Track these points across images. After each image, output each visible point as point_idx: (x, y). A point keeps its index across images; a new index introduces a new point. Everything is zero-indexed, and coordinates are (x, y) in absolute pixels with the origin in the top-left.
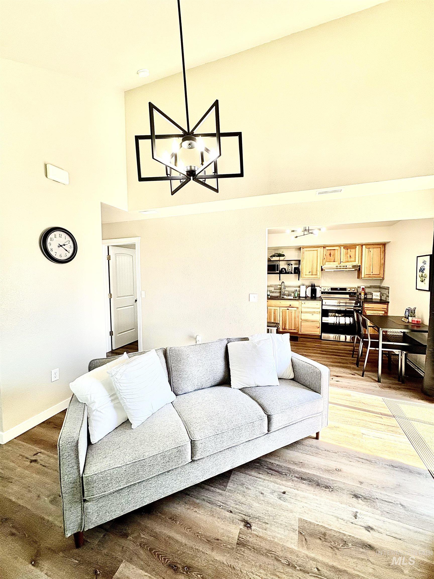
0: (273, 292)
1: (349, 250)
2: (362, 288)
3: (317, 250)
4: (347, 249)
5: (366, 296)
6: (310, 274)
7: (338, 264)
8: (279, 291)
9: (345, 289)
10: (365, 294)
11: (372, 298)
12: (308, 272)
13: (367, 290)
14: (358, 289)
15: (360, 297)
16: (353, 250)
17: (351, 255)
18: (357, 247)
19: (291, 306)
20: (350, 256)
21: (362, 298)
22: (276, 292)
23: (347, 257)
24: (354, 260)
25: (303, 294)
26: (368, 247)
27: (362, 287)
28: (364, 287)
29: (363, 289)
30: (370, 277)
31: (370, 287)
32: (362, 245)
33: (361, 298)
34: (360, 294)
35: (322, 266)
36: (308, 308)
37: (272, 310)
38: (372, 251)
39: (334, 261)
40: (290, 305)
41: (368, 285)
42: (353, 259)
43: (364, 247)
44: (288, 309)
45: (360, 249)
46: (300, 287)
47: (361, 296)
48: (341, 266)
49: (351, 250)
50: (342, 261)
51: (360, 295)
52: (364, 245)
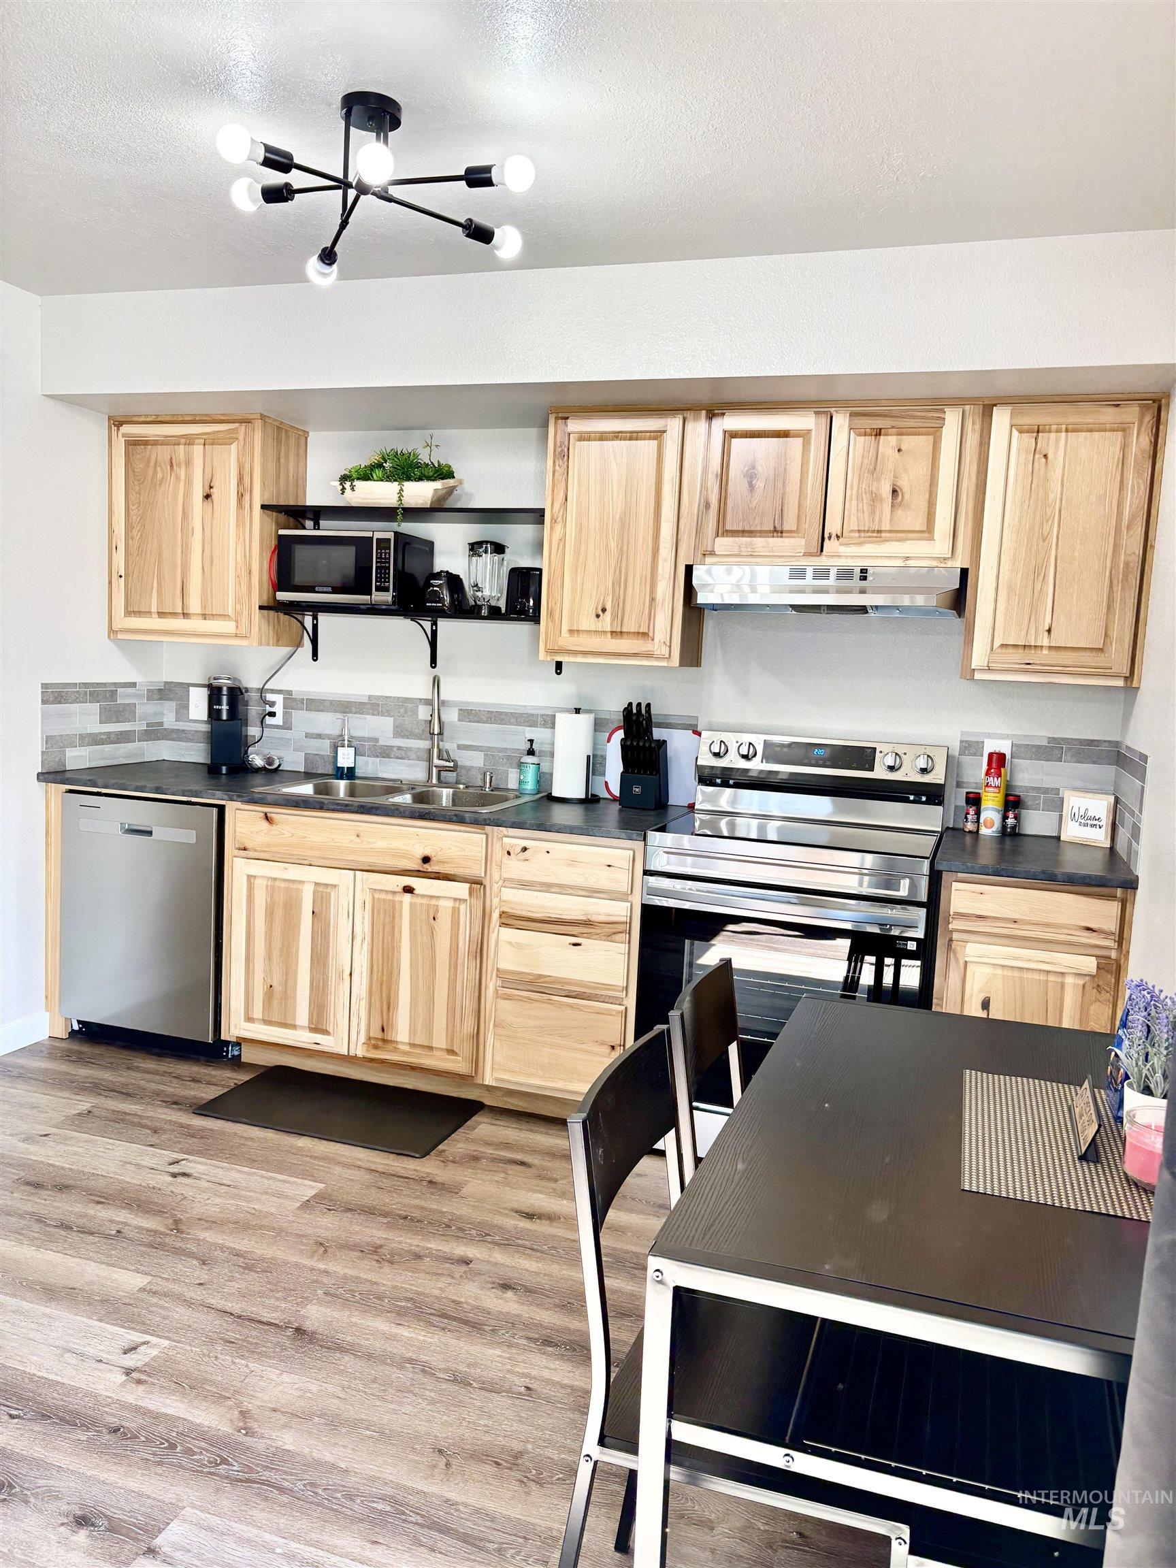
0: (385, 753)
1: (888, 443)
2: (991, 755)
3: (658, 435)
4: (878, 433)
5: (1011, 821)
6: (607, 622)
7: (806, 554)
8: (424, 744)
9: (865, 757)
10: (1012, 803)
11: (1058, 838)
12: (589, 607)
13: (1027, 775)
14: (967, 760)
15: (970, 826)
16: (918, 444)
17: (904, 484)
18: (952, 418)
19: (428, 868)
20: (894, 491)
21: (984, 831)
22: (402, 754)
23: (875, 499)
24: (919, 523)
25: (568, 783)
26: (1035, 417)
27: (991, 746)
28: (1004, 747)
29: (998, 761)
30: (1028, 667)
31: (1053, 750)
32: (987, 411)
33: (976, 833)
34: (974, 801)
35: (689, 570)
36: (547, 887)
37: (299, 892)
38: (1057, 458)
39: (778, 532)
40: (426, 860)
41: (1040, 733)
42: (912, 519)
43: (1001, 418)
44: (408, 890)
45: (972, 439)
46: (553, 726)
47: (978, 813)
48: (822, 573)
49: (908, 442)
50: (833, 526)
51: (972, 811)
52: (1006, 401)
